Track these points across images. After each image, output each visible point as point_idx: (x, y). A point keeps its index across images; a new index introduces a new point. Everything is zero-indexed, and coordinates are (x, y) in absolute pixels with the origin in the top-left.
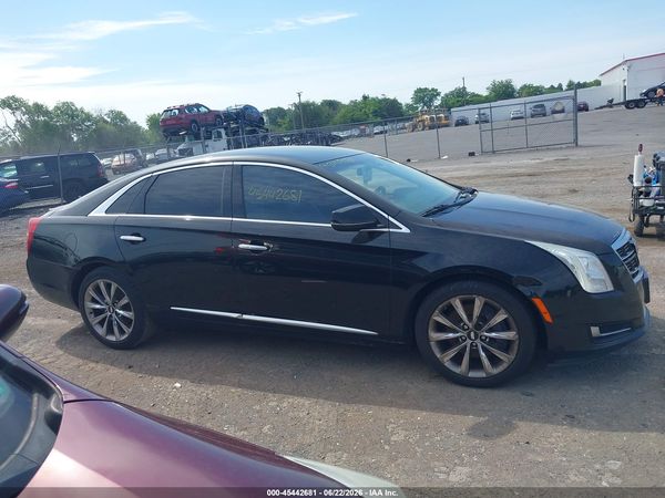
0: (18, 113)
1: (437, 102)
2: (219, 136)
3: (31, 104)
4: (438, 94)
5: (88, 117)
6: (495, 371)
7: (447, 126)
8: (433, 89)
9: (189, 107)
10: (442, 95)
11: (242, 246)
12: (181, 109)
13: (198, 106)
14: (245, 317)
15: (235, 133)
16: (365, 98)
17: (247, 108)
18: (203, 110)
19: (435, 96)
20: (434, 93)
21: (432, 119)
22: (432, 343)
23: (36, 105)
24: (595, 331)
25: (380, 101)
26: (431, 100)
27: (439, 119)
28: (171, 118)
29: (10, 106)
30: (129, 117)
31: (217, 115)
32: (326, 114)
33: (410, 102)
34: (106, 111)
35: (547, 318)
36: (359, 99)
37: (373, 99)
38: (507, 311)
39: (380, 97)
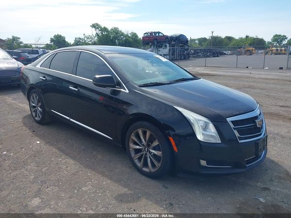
0: (97, 30)
1: (285, 42)
2: (166, 46)
3: (103, 27)
4: (286, 38)
5: (123, 34)
6: (153, 170)
7: (284, 54)
8: (284, 36)
9: (155, 33)
10: (288, 39)
11: (70, 87)
12: (151, 33)
13: (159, 33)
14: (71, 120)
15: (173, 46)
16: (247, 37)
17: (181, 36)
18: (160, 34)
19: (285, 39)
20: (284, 38)
21: (277, 50)
22: (131, 149)
23: (105, 27)
24: (203, 163)
25: (254, 39)
26: (281, 41)
27: (281, 50)
28: (147, 37)
29: (95, 27)
30: (138, 36)
31: (167, 37)
32: (225, 43)
33: (270, 40)
34: (130, 32)
35: (175, 148)
36: (244, 37)
37: (251, 38)
38: (159, 141)
39: (255, 37)
